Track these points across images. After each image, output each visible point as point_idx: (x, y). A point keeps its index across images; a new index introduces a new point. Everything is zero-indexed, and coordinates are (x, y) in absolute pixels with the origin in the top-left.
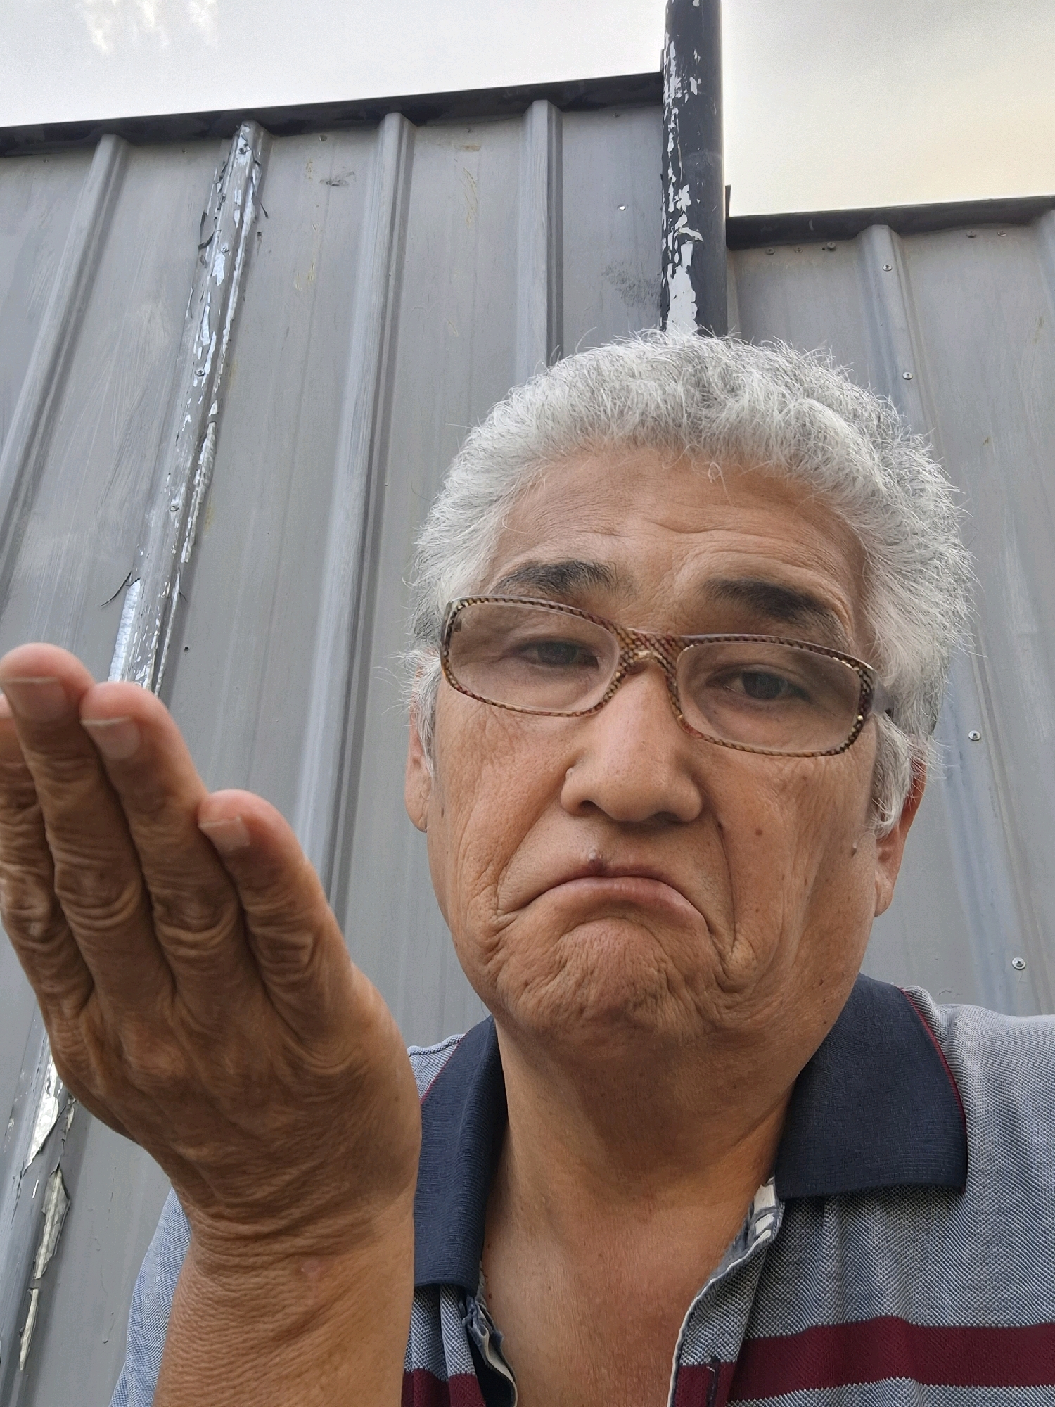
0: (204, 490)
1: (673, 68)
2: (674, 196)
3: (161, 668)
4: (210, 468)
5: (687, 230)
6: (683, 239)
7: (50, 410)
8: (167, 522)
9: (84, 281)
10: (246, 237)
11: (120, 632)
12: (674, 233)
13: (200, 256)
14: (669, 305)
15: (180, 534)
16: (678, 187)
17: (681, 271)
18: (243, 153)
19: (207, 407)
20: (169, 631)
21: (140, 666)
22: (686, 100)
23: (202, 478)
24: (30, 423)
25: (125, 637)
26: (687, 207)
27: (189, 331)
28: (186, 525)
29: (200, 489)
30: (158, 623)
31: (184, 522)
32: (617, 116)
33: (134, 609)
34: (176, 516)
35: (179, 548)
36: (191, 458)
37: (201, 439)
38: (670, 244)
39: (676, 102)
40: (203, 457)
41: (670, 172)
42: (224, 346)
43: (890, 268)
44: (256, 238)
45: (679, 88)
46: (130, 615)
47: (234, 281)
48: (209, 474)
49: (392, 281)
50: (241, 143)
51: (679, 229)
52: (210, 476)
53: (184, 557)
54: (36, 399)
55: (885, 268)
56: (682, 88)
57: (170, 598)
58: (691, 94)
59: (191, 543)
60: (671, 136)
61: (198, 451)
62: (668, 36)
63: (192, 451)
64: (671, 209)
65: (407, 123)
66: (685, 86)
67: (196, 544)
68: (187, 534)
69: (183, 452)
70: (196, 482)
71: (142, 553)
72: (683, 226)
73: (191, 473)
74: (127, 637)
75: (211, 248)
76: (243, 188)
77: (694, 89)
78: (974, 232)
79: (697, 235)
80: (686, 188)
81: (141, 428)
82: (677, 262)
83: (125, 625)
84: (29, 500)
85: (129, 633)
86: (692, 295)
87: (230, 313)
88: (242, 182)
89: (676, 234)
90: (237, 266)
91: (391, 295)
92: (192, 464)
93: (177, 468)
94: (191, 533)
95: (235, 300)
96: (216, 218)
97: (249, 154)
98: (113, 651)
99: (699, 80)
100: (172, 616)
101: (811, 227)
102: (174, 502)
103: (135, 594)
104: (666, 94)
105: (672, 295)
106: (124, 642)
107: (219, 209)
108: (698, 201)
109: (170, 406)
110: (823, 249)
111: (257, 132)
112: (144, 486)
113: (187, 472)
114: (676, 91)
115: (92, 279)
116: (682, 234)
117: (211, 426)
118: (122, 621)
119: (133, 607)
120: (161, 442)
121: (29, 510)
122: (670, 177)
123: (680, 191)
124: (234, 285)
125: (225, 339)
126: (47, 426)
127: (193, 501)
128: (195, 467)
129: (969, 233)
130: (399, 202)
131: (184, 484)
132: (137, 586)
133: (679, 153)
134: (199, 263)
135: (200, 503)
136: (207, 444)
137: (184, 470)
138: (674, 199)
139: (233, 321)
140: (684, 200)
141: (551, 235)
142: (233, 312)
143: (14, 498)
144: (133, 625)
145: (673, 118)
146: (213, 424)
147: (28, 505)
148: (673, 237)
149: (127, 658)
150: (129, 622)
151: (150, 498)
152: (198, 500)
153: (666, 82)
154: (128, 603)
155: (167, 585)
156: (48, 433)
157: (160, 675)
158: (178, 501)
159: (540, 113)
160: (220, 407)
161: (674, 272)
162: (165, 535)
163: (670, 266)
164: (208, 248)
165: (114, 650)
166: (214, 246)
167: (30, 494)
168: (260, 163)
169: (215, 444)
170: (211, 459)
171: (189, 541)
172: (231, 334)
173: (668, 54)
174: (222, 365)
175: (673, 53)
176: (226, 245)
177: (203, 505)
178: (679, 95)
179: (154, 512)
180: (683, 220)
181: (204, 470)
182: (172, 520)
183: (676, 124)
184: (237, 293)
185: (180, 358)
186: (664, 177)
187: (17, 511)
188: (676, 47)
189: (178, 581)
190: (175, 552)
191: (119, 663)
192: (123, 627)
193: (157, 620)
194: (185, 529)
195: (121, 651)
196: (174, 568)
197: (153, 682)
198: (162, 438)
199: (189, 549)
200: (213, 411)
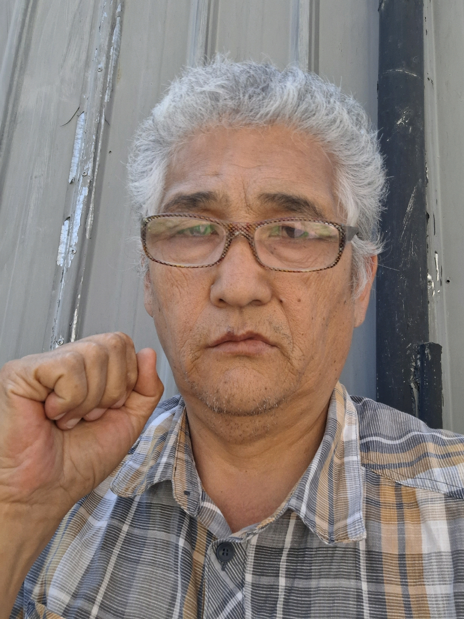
0: (115, 59)
3: (97, 163)
4: (118, 45)
8: (96, 79)
11: (75, 142)
15: (104, 85)
19: (116, 8)
20: (100, 141)
21: (86, 162)
23: (115, 52)
25: (78, 145)
28: (107, 80)
29: (113, 58)
30: (94, 138)
31: (105, 78)
34: (101, 74)
35: (103, 93)
36: (107, 39)
37: (113, 28)
40: (114, 39)
46: (80, 133)
52: (118, 50)
53: (107, 98)
57: (100, 123)
59: (110, 91)
61: (111, 34)
63: (108, 34)
67: (113, 91)
68: (108, 85)
69: (103, 36)
70: (111, 53)
71: (85, 96)
73: (108, 48)
74: (79, 145)
85: (80, 143)
92: (108, 42)
93: (100, 46)
94: (110, 84)
100: (101, 133)
102: (100, 66)
103: (82, 120)
106: (77, 148)
109: (95, 7)
112: (83, 57)
113: (106, 48)
118: (76, 137)
119: (81, 128)
120: (91, 31)
121: (24, 72)
126: (30, 22)
127: (110, 65)
128: (110, 45)
131: (105, 55)
132: (83, 116)
135: (114, 67)
136: (117, 30)
137: (104, 47)
144: (81, 139)
146: (119, 18)
147: (23, 69)
149: (79, 157)
150: (80, 137)
151: (86, 64)
152: (113, 65)
154: (79, 126)
155: (98, 115)
156: (31, 26)
157: (97, 167)
158: (102, 65)
160: (123, 7)
162: (96, 86)
165: (73, 152)
167: (23, 63)
169: (121, 30)
170: (119, 40)
171: (109, 89)
177: (115, 68)
179: (90, 72)
181: (115, 46)
182: (99, 77)
187: (17, 72)
189: (104, 113)
190: (101, 96)
191: (76, 160)
192: (77, 140)
193: (94, 136)
194: (106, 82)
195: (76, 153)
196: (102, 105)
197: (93, 171)
198: (92, 28)
199: (109, 94)
200: (119, 10)
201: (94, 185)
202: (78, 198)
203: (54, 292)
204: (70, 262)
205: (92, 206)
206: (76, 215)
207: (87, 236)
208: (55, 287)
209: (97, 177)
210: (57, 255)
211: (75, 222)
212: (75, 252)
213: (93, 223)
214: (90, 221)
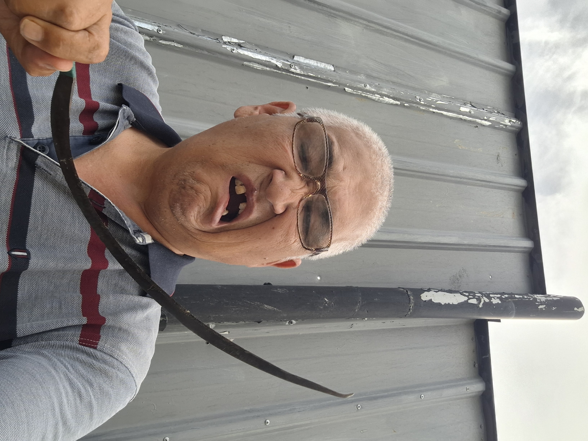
0: (373, 98)
1: (549, 299)
2: (497, 297)
3: (300, 77)
4: (382, 101)
5: (482, 302)
6: (479, 300)
7: (405, 38)
8: (359, 82)
9: (457, 55)
10: (476, 121)
11: (315, 61)
12: (481, 296)
13: (468, 102)
14: (451, 293)
15: (355, 87)
16: (500, 299)
17: (466, 298)
18: (510, 121)
19: (407, 102)
20: (315, 81)
21: (301, 68)
22: (537, 303)
23: (378, 98)
24: (400, 30)
26: (492, 302)
27: (438, 96)
28: (359, 90)
29: (374, 97)
31: (360, 89)
32: (528, 276)
33: (324, 67)
34: (362, 86)
35: (349, 87)
36: (386, 93)
37: (394, 98)
38: (476, 295)
39: (535, 300)
40: (387, 99)
41: (507, 296)
42: (431, 110)
43: (468, 390)
44: (475, 125)
45: (541, 300)
46: (322, 65)
47: (458, 115)
48: (379, 101)
49: (459, 179)
50: (514, 121)
51: (483, 298)
54: (410, 33)
55: (468, 388)
56: (541, 302)
57: (329, 81)
58: (539, 305)
59: (351, 92)
60: (521, 297)
61: (389, 97)
62: (562, 297)
63: (389, 95)
64: (491, 296)
65: (523, 189)
66: (542, 303)
67: (351, 94)
68: (355, 91)
69: (388, 90)
70: (376, 95)
71: (347, 72)
72: (484, 301)
73: (380, 93)
74: (313, 63)
75: (471, 107)
76: (496, 120)
77: (540, 307)
78: (483, 428)
79: (481, 306)
80: (500, 302)
81: (398, 74)
82: (470, 297)
83: (318, 63)
84: (368, 28)
86: (456, 303)
87: (445, 113)
88: (498, 121)
89: (481, 297)
90: (464, 117)
91: (453, 179)
92: (384, 94)
93: (381, 87)
94: (355, 92)
95: (450, 115)
96: (483, 109)
97: (509, 124)
98: (306, 58)
99: (544, 309)
100: (321, 82)
101: (484, 357)
102: (368, 86)
103: (330, 68)
104: (538, 295)
105: (455, 294)
106: (311, 62)
107: (486, 110)
108: (495, 307)
109: (407, 87)
110: (475, 362)
111: (518, 128)
112: (375, 74)
114: (540, 299)
115: (458, 58)
116: (481, 300)
117: (398, 103)
120: (392, 82)
121: (364, 28)
122: (504, 295)
123: (499, 299)
124: (457, 115)
125: (434, 110)
126: (398, 36)
127: (368, 94)
128: (382, 95)
129: (482, 425)
130: (491, 184)
131: (375, 90)
133: (515, 300)
134: (465, 102)
135: (367, 97)
136: (392, 101)
137: (381, 90)
138: (495, 297)
139: (442, 114)
140: (495, 301)
141: (479, 246)
142: (446, 114)
143: (369, 21)
144: (317, 66)
145: (529, 297)
146: (400, 104)
147: (367, 27)
148: (480, 296)
149: (304, 63)
150: (319, 65)
151: (368, 76)
152: (369, 96)
153: (543, 295)
154: (326, 65)
155: (334, 81)
156: (395, 37)
157: (297, 76)
158: (368, 87)
159: (527, 244)
160: (408, 107)
161: (465, 295)
162: (355, 81)
163: (467, 294)
164: (471, 105)
166: (472, 108)
167: (371, 28)
168: (505, 129)
169: (392, 104)
170: (385, 102)
171: (352, 91)
172: (437, 113)
173: (555, 297)
174: (424, 109)
175: (555, 299)
176: (472, 112)
178: (538, 300)
179: (364, 77)
180: (487, 300)
181: (381, 99)
182: (361, 85)
183: (526, 298)
184: (453, 116)
185: (426, 92)
186: (503, 294)
187: (365, 22)
188: (557, 300)
189: (335, 86)
190: (348, 85)
191: (301, 60)
192: (317, 62)
193: (319, 76)
194: (357, 90)
195: (307, 61)
196: (340, 84)
197: (293, 73)
198: (394, 83)
199: (349, 91)
200: (405, 105)
201: (284, 73)
202: (274, 59)
203: (201, 31)
204: (225, 46)
205: (268, 69)
206: (261, 56)
207: (245, 63)
208: (205, 32)
209: (289, 75)
210: (230, 37)
211: (256, 54)
212: (234, 52)
213: (255, 69)
214: (256, 66)
